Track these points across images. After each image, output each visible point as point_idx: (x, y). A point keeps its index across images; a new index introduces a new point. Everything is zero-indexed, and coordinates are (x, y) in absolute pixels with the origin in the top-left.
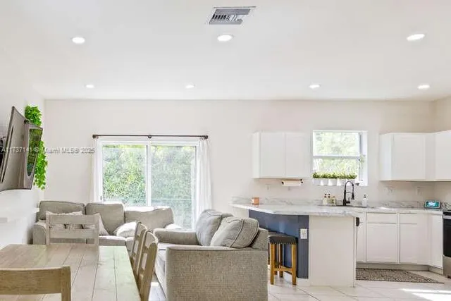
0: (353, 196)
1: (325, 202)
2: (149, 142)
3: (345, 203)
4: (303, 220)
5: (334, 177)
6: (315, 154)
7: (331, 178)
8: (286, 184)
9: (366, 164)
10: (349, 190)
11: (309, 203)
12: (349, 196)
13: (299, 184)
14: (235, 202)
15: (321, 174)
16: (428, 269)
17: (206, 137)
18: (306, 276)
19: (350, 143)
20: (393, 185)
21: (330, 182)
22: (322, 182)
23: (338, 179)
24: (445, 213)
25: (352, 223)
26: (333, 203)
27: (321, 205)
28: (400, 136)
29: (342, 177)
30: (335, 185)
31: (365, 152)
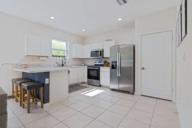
0: (65, 63)
1: (56, 65)
3: (63, 65)
4: (47, 75)
5: (59, 56)
6: (53, 48)
7: (58, 57)
8: (41, 58)
10: (64, 61)
11: (50, 66)
12: (64, 63)
13: (46, 58)
15: (55, 55)
16: (83, 83)
20: (75, 59)
21: (58, 58)
22: (55, 58)
23: (60, 57)
24: (88, 67)
25: (67, 73)
26: (59, 66)
29: (62, 57)
30: (59, 59)
31: (68, 49)
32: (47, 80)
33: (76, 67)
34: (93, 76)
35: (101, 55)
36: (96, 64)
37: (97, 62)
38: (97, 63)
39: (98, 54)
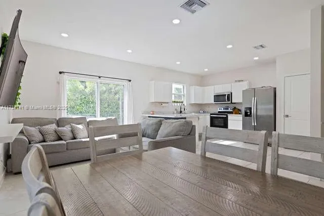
0: (184, 109)
1: (175, 112)
2: (99, 80)
3: (181, 112)
7: (176, 102)
8: (163, 105)
9: (185, 97)
17: (130, 81)
21: (176, 104)
22: (174, 104)
24: (211, 114)
25: (197, 119)
27: (174, 113)
29: (179, 102)
31: (185, 93)
35: (228, 100)
36: (221, 110)
38: (223, 110)
39: (224, 98)
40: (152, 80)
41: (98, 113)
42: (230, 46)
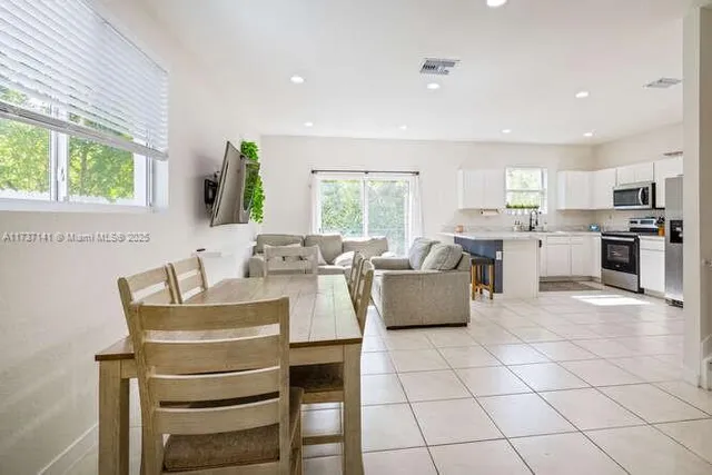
0: (537, 222)
1: (515, 228)
2: (366, 177)
3: (531, 228)
4: (498, 244)
5: (523, 207)
6: (508, 187)
7: (520, 208)
8: (485, 214)
9: (546, 196)
10: (534, 218)
11: (503, 229)
12: (534, 222)
13: (495, 214)
14: (444, 231)
15: (513, 205)
16: (591, 279)
17: (418, 173)
18: (500, 291)
19: (534, 178)
20: (567, 213)
21: (519, 211)
22: (513, 211)
23: (526, 209)
24: (603, 235)
25: (536, 245)
26: (521, 229)
27: (512, 231)
28: (570, 173)
29: (528, 207)
30: (523, 214)
31: (546, 187)
32: (499, 253)
33: (567, 233)
34: (617, 262)
35: (645, 201)
36: (634, 225)
37: (639, 221)
38: (639, 225)
39: (635, 196)
40: (460, 168)
41: (366, 229)
42: (583, 94)
